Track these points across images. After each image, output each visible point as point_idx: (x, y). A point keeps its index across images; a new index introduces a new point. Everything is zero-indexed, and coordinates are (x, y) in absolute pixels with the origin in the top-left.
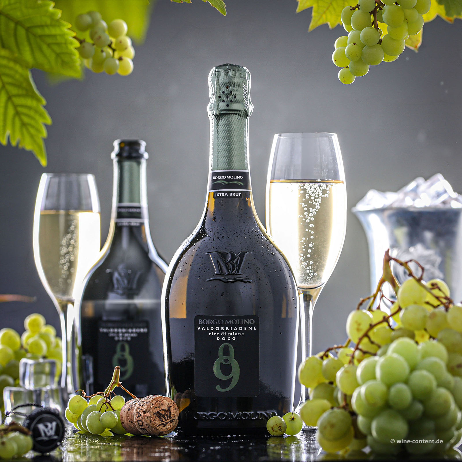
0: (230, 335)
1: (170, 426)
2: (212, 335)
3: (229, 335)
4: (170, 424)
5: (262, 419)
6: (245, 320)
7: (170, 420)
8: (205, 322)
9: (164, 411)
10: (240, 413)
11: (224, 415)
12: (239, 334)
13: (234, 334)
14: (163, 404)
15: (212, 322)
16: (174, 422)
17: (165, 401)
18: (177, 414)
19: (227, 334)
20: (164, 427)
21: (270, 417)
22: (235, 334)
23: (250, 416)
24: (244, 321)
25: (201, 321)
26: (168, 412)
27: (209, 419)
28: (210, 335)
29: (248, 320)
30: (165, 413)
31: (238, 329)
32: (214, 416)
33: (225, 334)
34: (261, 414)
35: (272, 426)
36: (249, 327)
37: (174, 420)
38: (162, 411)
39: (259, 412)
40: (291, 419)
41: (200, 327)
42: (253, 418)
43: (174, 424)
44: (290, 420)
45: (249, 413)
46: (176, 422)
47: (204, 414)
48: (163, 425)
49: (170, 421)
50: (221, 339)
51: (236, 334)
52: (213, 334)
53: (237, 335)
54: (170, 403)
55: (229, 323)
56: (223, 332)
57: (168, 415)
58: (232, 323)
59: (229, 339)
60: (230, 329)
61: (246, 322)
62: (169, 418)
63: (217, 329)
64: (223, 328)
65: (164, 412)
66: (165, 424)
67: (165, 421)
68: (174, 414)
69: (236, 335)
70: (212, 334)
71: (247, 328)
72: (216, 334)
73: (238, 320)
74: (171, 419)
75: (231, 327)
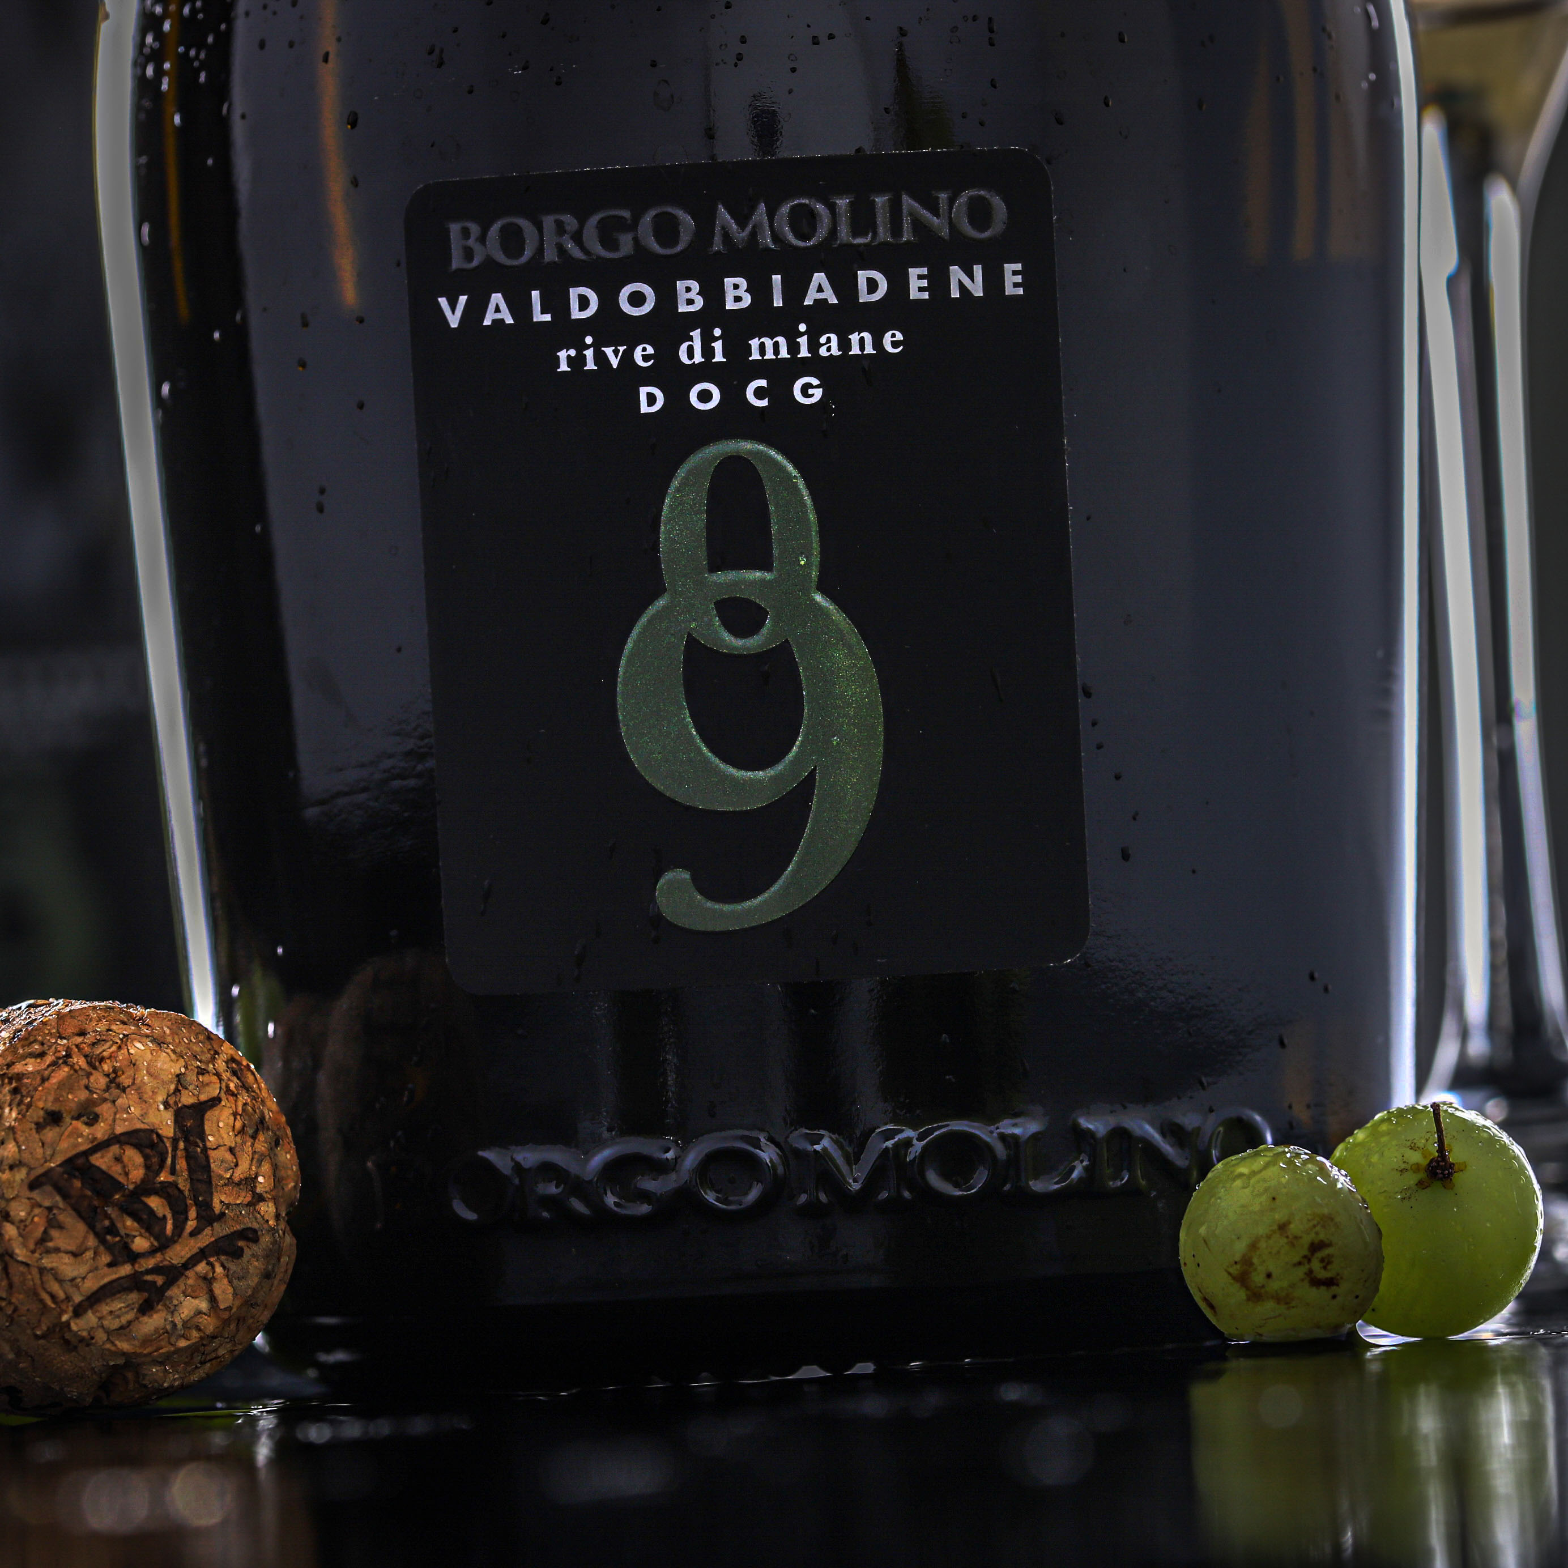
0: (770, 355)
1: (213, 1299)
2: (590, 365)
3: (755, 356)
4: (208, 1281)
5: (1131, 1191)
6: (906, 199)
7: (206, 1238)
8: (512, 240)
9: (138, 1147)
10: (909, 1133)
11: (752, 1163)
12: (854, 338)
13: (803, 341)
14: (125, 1080)
15: (578, 238)
16: (253, 1262)
17: (137, 1048)
18: (278, 1180)
19: (737, 349)
20: (146, 1308)
21: (1205, 1167)
22: (814, 346)
23: (1014, 1162)
24: (895, 207)
25: (466, 233)
26: (182, 1164)
27: (604, 1217)
28: (564, 367)
29: (943, 196)
30: (147, 1167)
31: (844, 286)
32: (650, 1184)
33: (718, 346)
34: (1120, 1134)
35: (1240, 1247)
36: (954, 269)
37: (250, 1235)
38: (115, 1149)
39: (1095, 1124)
40: (1416, 1168)
41: (463, 299)
42: (1037, 1186)
43: (253, 1281)
44: (1411, 1179)
45: (1003, 1137)
46: (274, 1254)
47: (548, 1170)
48: (134, 1297)
49: (202, 1255)
50: (676, 397)
51: (830, 346)
52: (601, 358)
53: (835, 351)
54: (202, 1072)
55: (754, 234)
56: (696, 334)
57: (183, 1184)
58: (776, 237)
59: (759, 393)
60: (760, 290)
61: (918, 225)
62: (191, 1224)
63: (637, 299)
64: (695, 286)
65: (133, 1157)
66: (160, 1280)
67: (152, 1252)
68: (239, 1174)
69: (823, 352)
70: (589, 353)
71: (938, 282)
72: (628, 356)
73: (842, 203)
74: (220, 1230)
75: (777, 278)
